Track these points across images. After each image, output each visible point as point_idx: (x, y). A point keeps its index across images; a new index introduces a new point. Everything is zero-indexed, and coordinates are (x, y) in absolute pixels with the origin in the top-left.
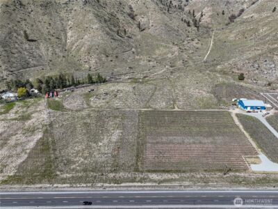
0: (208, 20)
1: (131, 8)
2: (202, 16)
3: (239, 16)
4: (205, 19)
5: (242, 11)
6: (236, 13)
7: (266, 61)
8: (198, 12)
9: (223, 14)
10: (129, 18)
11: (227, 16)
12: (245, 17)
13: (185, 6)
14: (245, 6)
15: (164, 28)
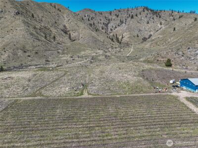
0: (128, 40)
1: (65, 26)
2: (123, 38)
3: (149, 38)
4: (126, 39)
5: (151, 35)
6: (147, 37)
7: (189, 48)
8: (120, 36)
9: (138, 37)
10: (62, 32)
11: (141, 38)
12: (153, 38)
13: (110, 33)
14: (152, 33)
15: (91, 39)
